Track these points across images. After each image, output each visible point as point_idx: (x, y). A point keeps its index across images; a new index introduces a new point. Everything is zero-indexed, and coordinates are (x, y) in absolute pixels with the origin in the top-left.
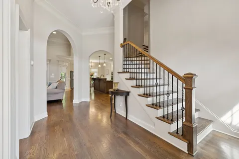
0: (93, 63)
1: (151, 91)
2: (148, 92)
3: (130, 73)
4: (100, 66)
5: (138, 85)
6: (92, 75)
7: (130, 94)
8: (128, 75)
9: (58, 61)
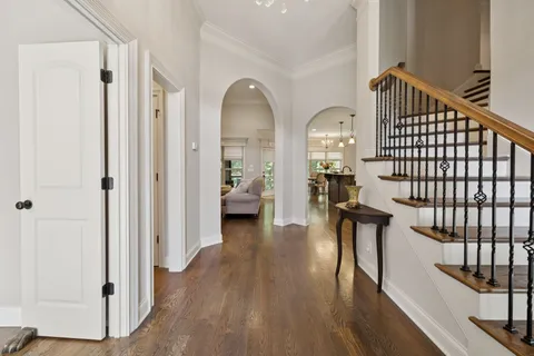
0: (330, 139)
1: (460, 222)
2: (449, 223)
3: (394, 160)
4: (341, 145)
5: (416, 196)
6: (327, 168)
7: (392, 221)
8: (387, 168)
9: (260, 140)
